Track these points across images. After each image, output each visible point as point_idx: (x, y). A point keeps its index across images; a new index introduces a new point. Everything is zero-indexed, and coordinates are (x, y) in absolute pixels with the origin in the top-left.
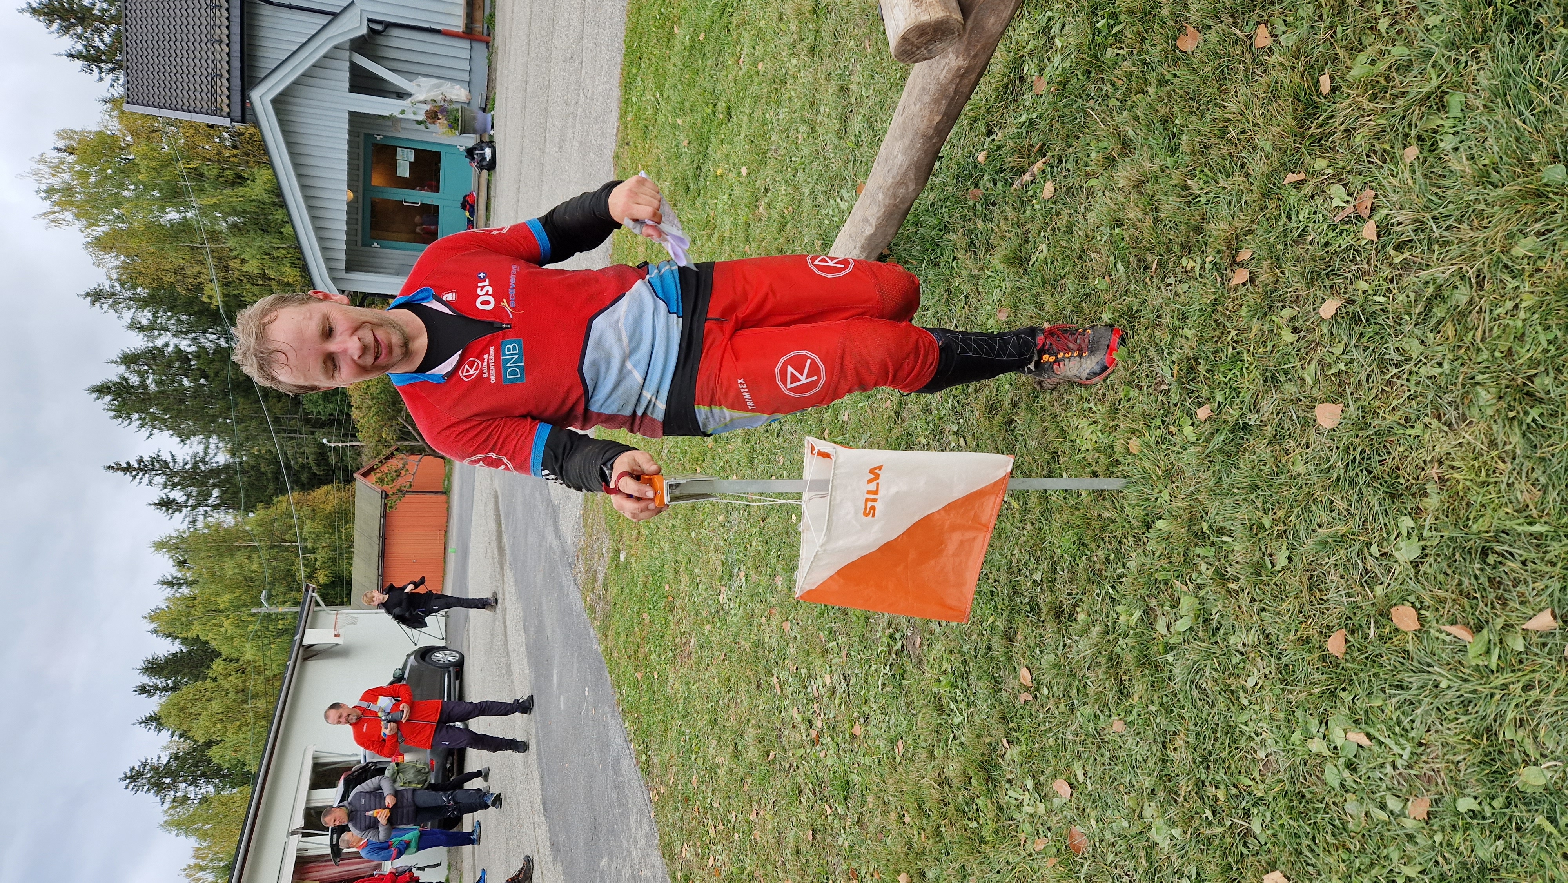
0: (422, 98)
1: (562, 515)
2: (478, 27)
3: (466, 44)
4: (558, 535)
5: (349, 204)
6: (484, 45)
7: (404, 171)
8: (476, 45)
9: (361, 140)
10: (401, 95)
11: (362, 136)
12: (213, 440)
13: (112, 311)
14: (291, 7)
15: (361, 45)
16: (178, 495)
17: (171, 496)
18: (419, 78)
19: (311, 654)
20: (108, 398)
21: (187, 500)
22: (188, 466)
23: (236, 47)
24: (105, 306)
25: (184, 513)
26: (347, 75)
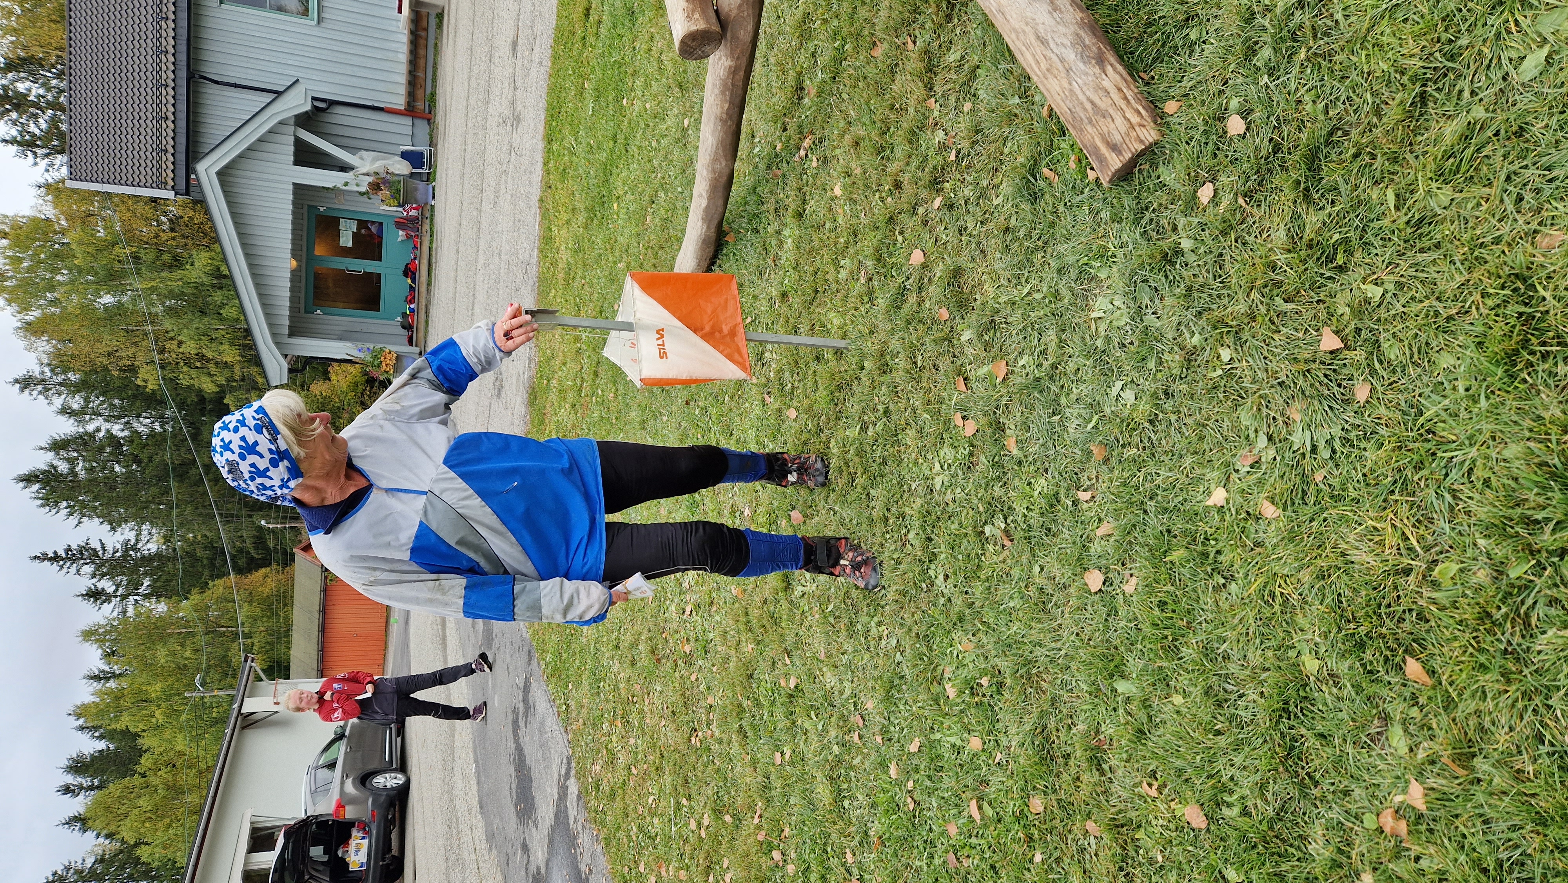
0: (364, 170)
2: (419, 105)
3: (408, 121)
5: (293, 272)
6: (426, 122)
7: (346, 240)
8: (418, 122)
9: (305, 210)
10: (344, 168)
11: (306, 207)
12: (146, 527)
13: (41, 397)
14: (236, 86)
15: (306, 121)
16: (107, 585)
17: (100, 585)
18: (363, 153)
19: (249, 722)
20: (36, 487)
21: (116, 590)
22: (118, 554)
23: (182, 124)
24: (35, 393)
25: (112, 604)
26: (292, 148)
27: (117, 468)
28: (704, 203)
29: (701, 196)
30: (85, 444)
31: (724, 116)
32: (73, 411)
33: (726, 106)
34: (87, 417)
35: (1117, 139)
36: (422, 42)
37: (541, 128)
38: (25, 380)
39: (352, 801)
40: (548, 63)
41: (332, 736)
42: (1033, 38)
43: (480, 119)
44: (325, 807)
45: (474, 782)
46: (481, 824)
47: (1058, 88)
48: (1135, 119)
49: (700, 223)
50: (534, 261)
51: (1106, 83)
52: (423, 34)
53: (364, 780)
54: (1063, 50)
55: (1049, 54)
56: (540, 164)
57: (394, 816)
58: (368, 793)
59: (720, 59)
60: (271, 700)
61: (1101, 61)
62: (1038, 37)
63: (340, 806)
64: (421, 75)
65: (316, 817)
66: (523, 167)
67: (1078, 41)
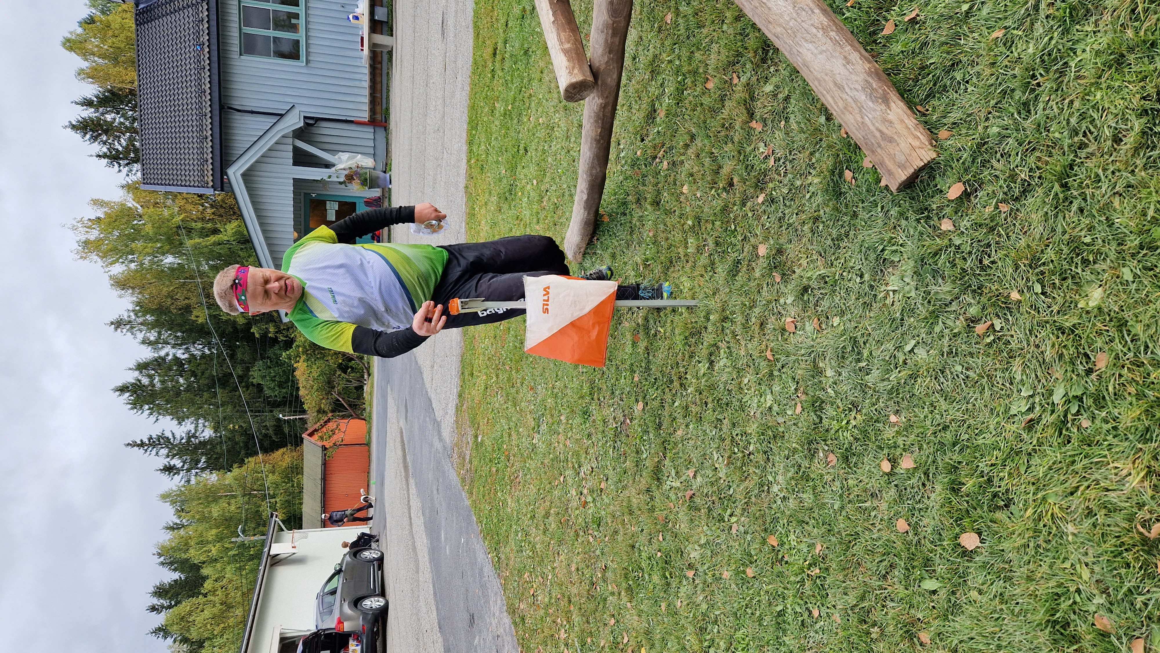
0: (342, 167)
1: (443, 426)
2: (378, 117)
3: (371, 129)
4: (441, 439)
6: (383, 129)
7: (331, 216)
8: (377, 129)
9: (302, 197)
10: (328, 165)
11: (302, 194)
12: (201, 421)
13: (129, 334)
14: (252, 112)
15: (300, 134)
16: (177, 462)
17: (172, 463)
18: (340, 153)
19: (276, 561)
20: (127, 394)
21: (183, 465)
22: (183, 441)
23: (217, 141)
24: (124, 330)
25: (181, 475)
26: (291, 154)
27: (181, 380)
28: (585, 197)
29: (582, 192)
30: (159, 364)
31: (598, 138)
32: (151, 342)
33: (599, 130)
34: (160, 346)
35: (903, 159)
36: (378, 71)
37: (464, 135)
38: (118, 322)
39: (349, 618)
40: (468, 88)
41: (333, 571)
42: (832, 85)
43: (420, 127)
44: (330, 624)
45: (434, 608)
46: (440, 640)
47: (853, 121)
48: (916, 143)
49: (582, 211)
50: (463, 230)
51: (891, 116)
52: (379, 66)
53: (356, 603)
54: (856, 93)
55: (844, 96)
56: (465, 161)
57: (378, 629)
58: (359, 612)
59: (594, 98)
60: (290, 545)
61: (886, 100)
62: (836, 84)
63: (340, 622)
64: (378, 95)
65: (325, 630)
66: (453, 163)
67: (867, 86)
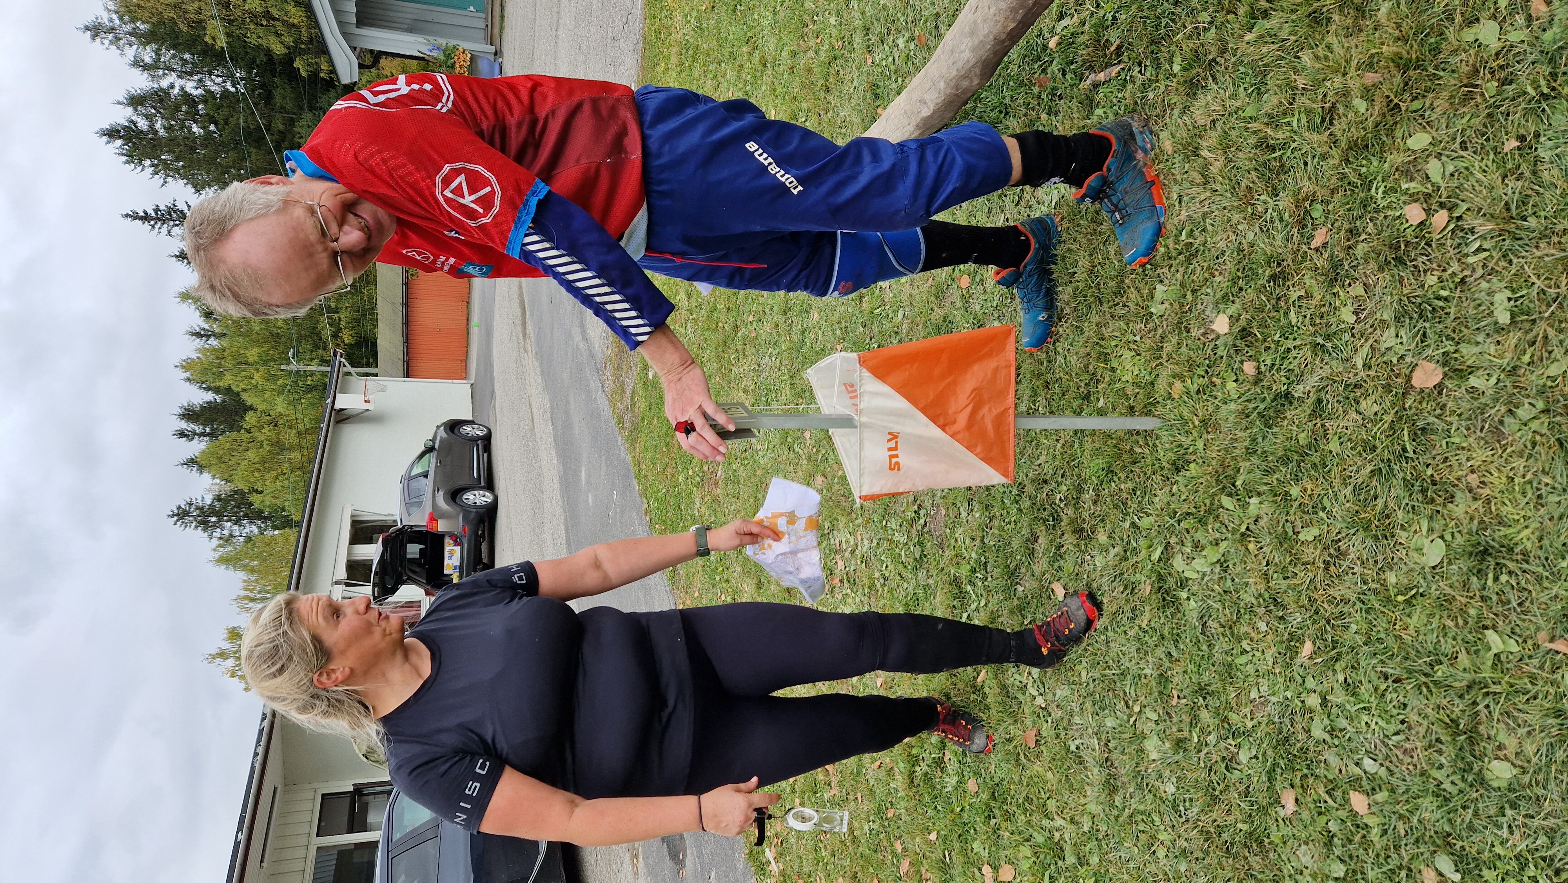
20: (119, 142)
27: (195, 128)
30: (161, 101)
32: (146, 64)
34: (161, 72)
39: (444, 515)
41: (422, 449)
44: (419, 519)
53: (454, 495)
57: (484, 531)
58: (458, 509)
60: (362, 398)
63: (433, 519)
65: (412, 526)
